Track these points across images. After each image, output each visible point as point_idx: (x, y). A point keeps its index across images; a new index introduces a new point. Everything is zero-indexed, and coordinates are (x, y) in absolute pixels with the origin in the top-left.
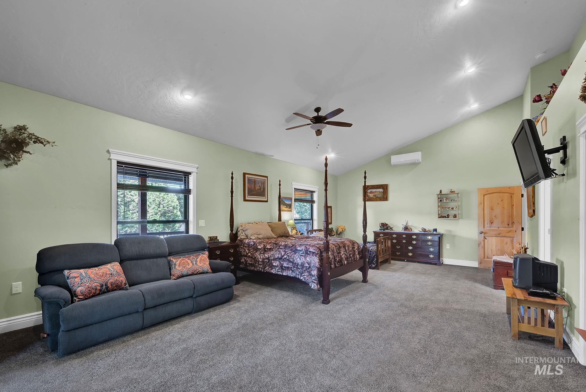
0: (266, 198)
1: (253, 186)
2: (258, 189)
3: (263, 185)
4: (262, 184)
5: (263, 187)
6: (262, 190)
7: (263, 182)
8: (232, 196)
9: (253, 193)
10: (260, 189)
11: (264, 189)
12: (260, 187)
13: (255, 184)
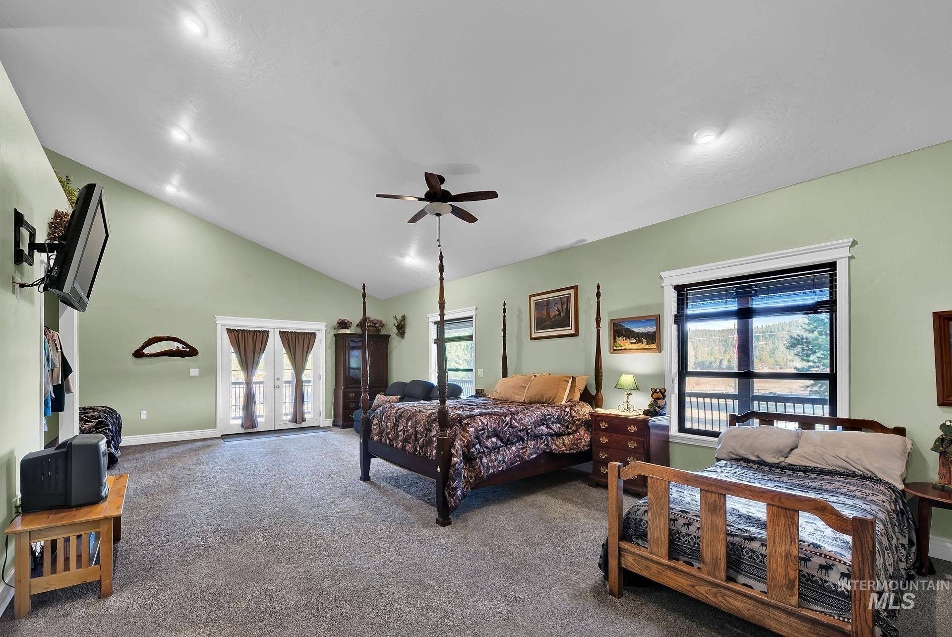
0: (571, 329)
1: (545, 312)
2: (554, 316)
3: (565, 306)
4: (562, 305)
5: (565, 310)
6: (563, 315)
7: (566, 299)
8: (504, 336)
9: (545, 324)
10: (559, 314)
11: (568, 312)
12: (559, 310)
13: (548, 308)
